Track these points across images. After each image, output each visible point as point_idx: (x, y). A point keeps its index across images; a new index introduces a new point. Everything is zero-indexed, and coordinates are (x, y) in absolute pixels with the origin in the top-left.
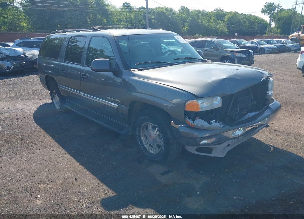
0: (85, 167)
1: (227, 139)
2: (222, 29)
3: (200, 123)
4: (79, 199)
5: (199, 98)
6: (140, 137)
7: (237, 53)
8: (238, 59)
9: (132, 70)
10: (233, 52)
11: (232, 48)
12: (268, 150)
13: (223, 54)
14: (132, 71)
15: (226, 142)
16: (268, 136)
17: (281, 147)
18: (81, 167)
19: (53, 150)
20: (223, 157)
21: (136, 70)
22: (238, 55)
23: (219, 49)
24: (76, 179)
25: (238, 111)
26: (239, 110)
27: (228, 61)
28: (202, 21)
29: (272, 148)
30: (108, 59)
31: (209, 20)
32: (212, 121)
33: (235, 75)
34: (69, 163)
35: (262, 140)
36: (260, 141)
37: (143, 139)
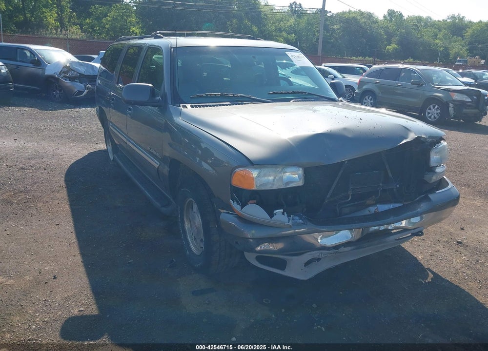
0: (83, 259)
1: (311, 247)
2: (457, 50)
3: (254, 211)
4: (37, 311)
5: (255, 166)
6: (183, 222)
7: (456, 94)
8: (456, 105)
9: (181, 105)
10: (448, 90)
11: (450, 84)
12: (420, 280)
13: (428, 94)
14: (181, 107)
15: (310, 253)
16: (438, 251)
17: (450, 278)
18: (78, 259)
19: (57, 225)
20: (306, 281)
21: (189, 106)
22: (456, 97)
23: (422, 85)
24: (55, 277)
25: (350, 197)
26: (352, 196)
27: (436, 107)
28: (422, 36)
29: (431, 276)
30: (151, 85)
31: (437, 35)
32: (277, 211)
33: (345, 129)
34: (66, 248)
35: (420, 257)
36: (415, 259)
37: (187, 225)
